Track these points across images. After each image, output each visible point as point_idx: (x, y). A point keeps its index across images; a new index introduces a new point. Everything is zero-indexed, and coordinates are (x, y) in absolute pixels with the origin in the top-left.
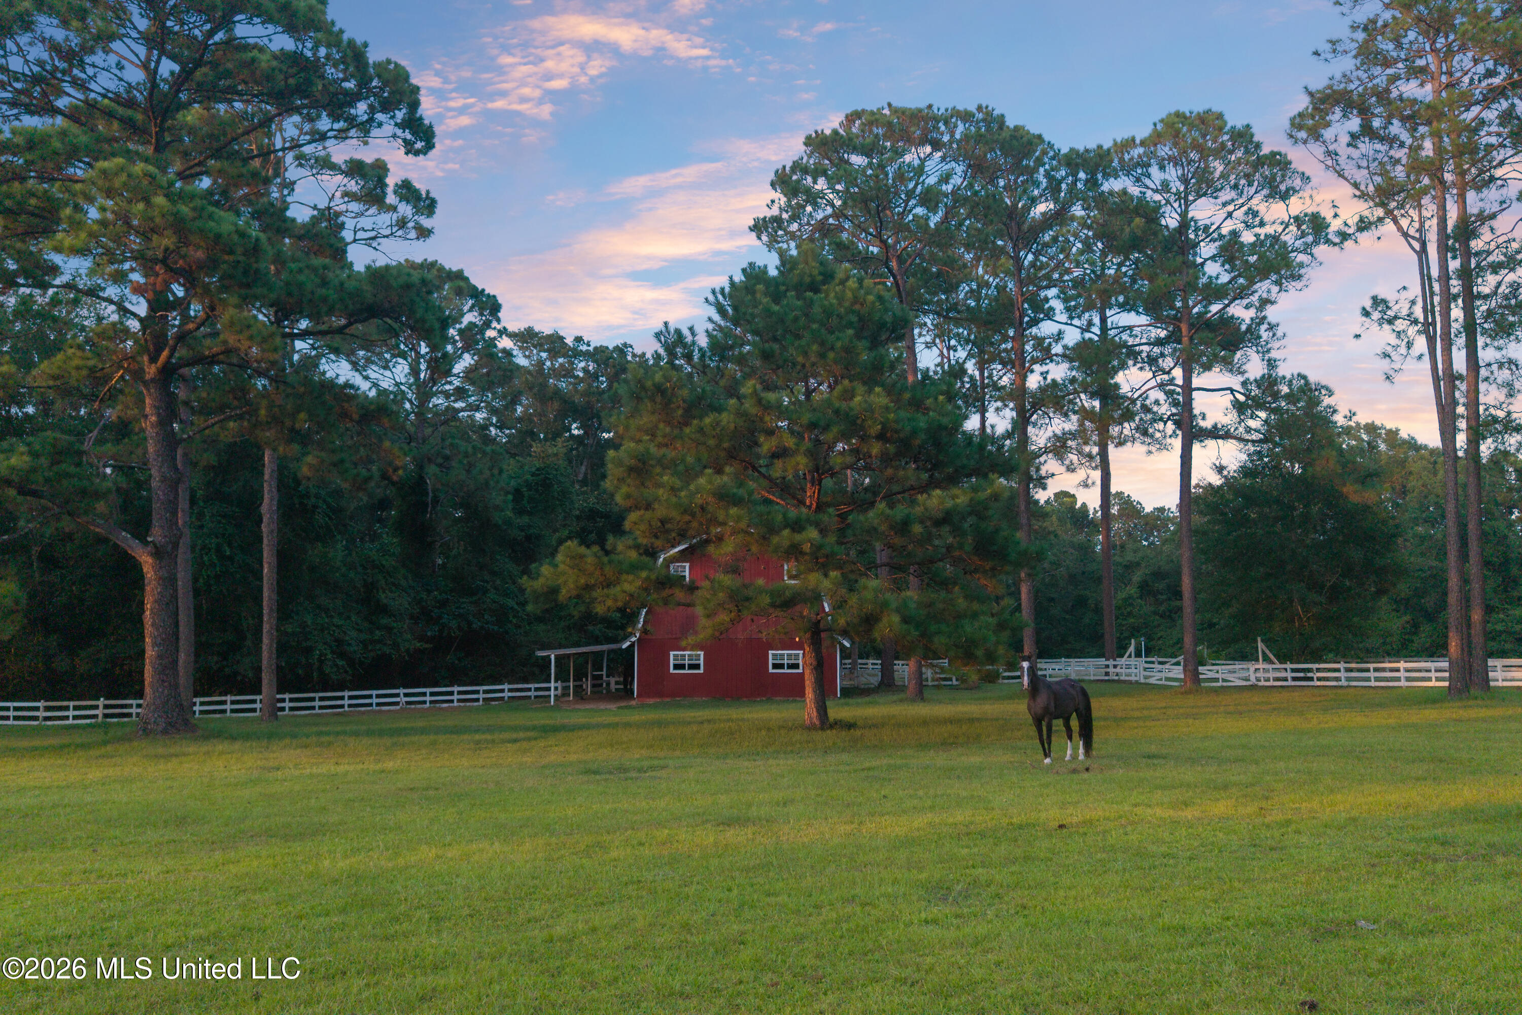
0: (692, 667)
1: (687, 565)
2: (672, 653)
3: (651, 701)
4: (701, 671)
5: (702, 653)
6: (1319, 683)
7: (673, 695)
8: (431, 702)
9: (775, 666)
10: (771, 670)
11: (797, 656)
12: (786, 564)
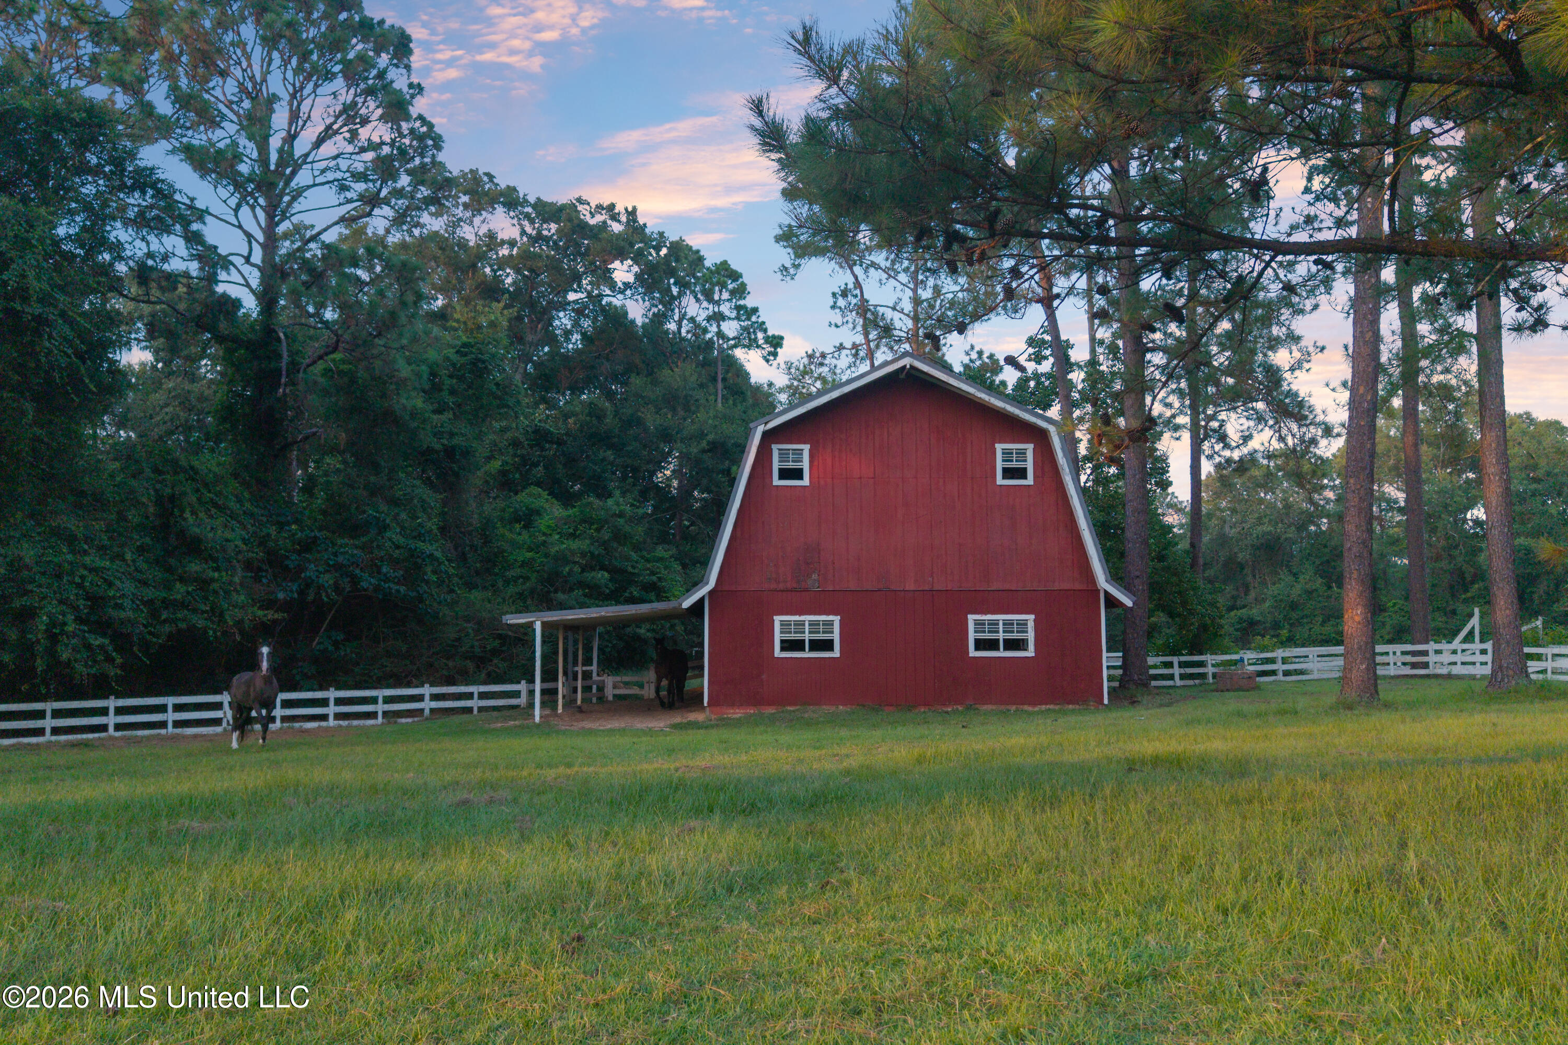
0: (817, 645)
1: (806, 448)
2: (777, 619)
3: (737, 713)
4: (836, 653)
5: (836, 619)
7: (782, 698)
9: (981, 644)
10: (973, 653)
11: (1024, 624)
12: (999, 447)
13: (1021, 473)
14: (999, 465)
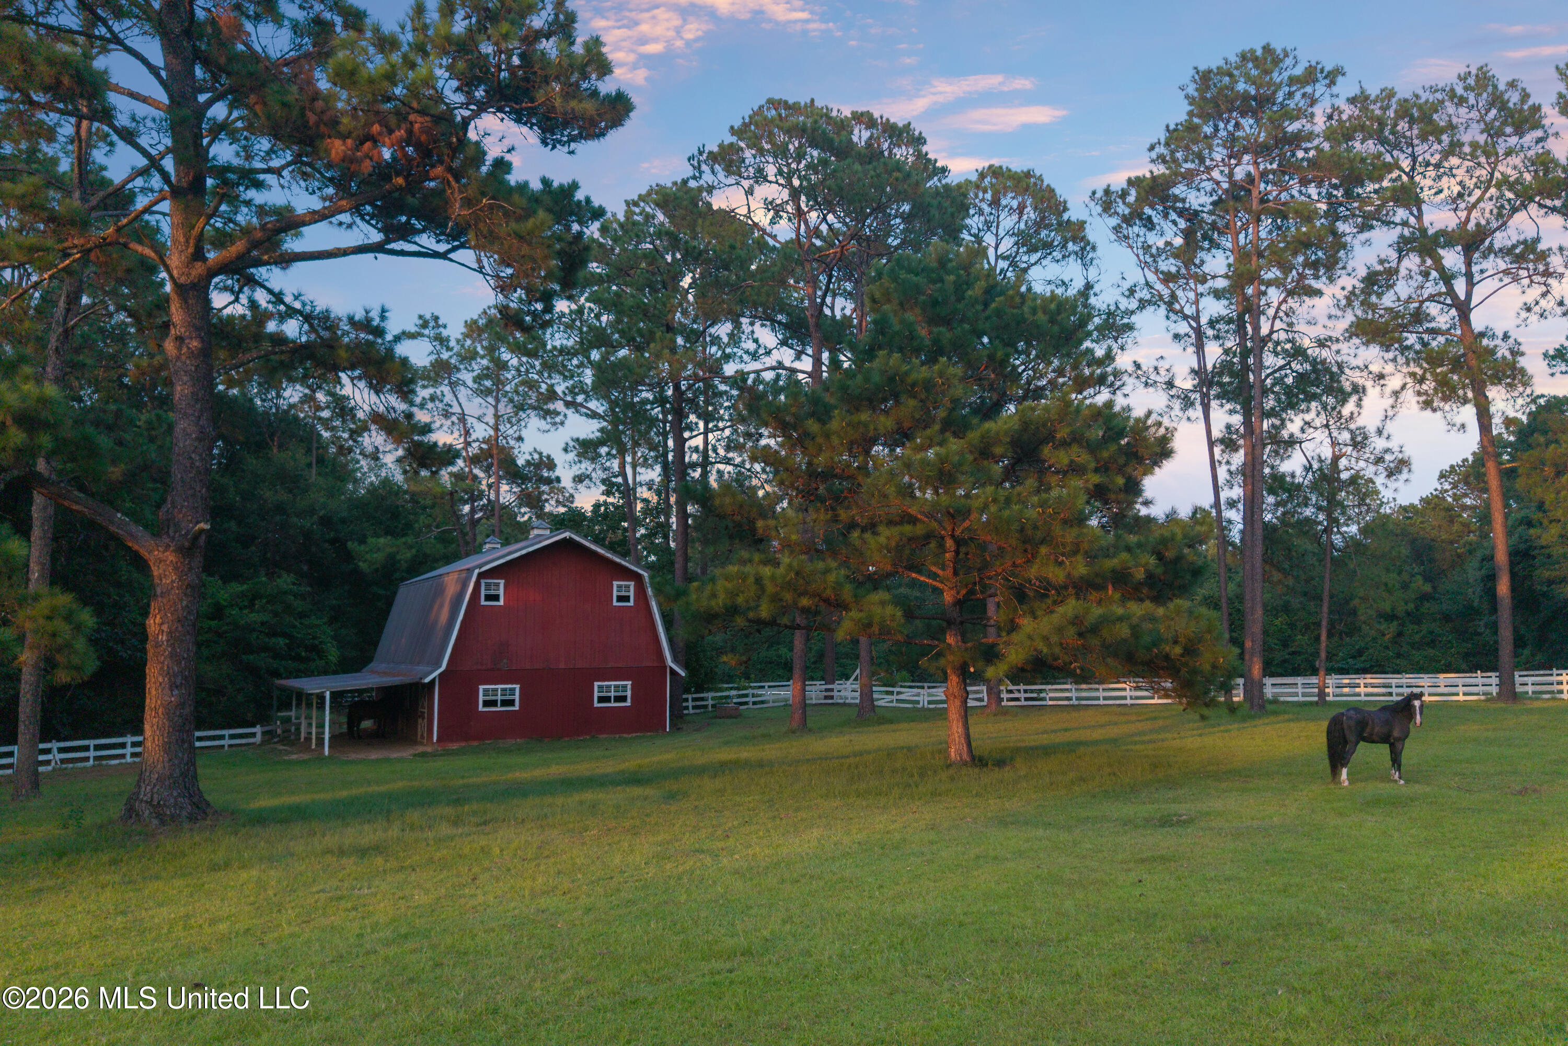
0: (505, 703)
1: (502, 582)
2: (481, 688)
3: (455, 746)
4: (517, 708)
5: (517, 687)
6: (1051, 703)
7: (480, 737)
8: (96, 758)
9: (601, 699)
10: (596, 705)
11: (625, 687)
12: (615, 583)
13: (627, 599)
14: (615, 594)
